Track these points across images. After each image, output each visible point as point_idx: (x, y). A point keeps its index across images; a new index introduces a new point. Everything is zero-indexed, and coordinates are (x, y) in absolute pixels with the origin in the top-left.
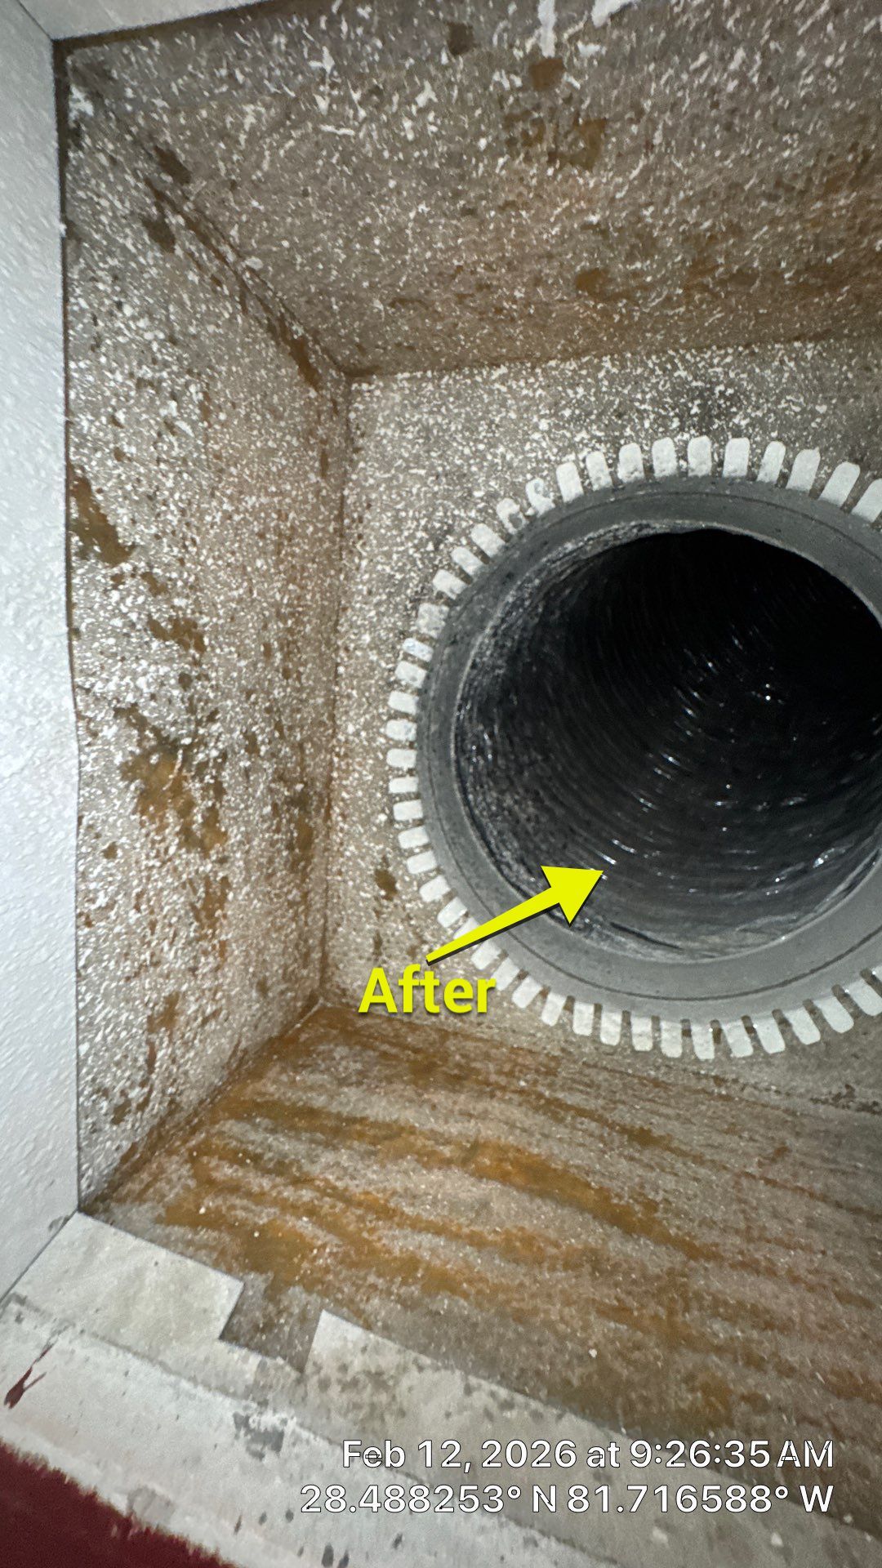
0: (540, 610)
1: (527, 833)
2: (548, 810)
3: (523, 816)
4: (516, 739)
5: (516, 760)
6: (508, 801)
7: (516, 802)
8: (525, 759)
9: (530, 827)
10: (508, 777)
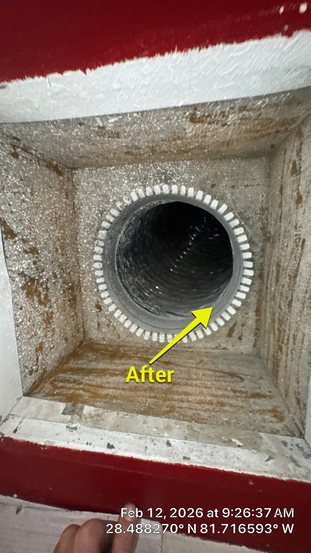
0: (140, 223)
1: (143, 289)
2: (149, 281)
3: (141, 284)
4: (138, 261)
5: (138, 267)
6: (136, 280)
7: (138, 280)
8: (141, 266)
9: (143, 286)
10: (136, 273)
